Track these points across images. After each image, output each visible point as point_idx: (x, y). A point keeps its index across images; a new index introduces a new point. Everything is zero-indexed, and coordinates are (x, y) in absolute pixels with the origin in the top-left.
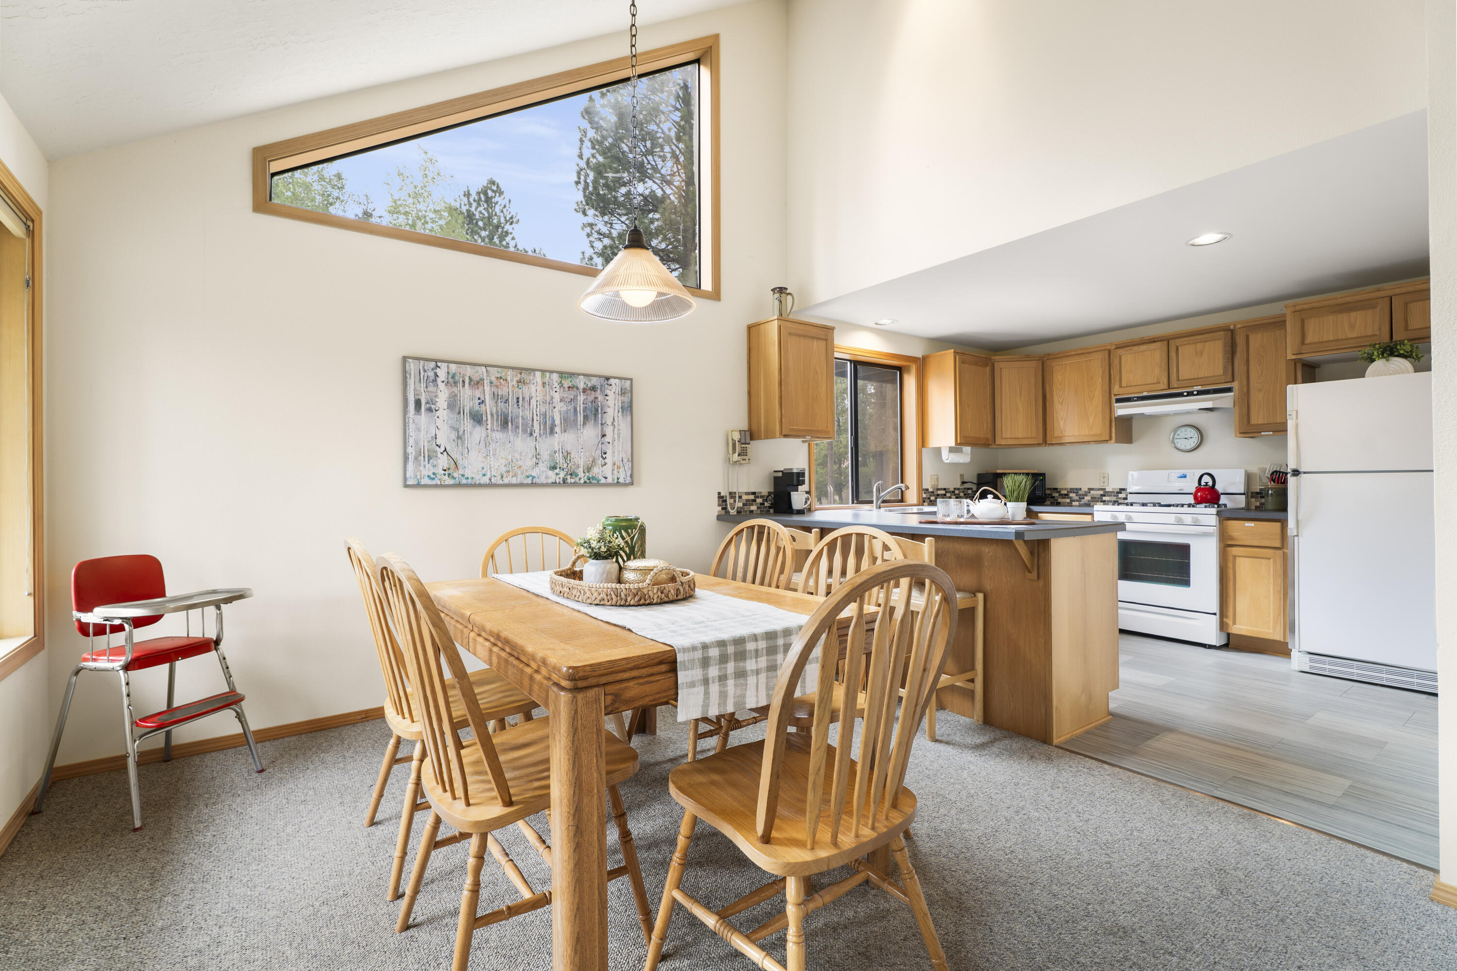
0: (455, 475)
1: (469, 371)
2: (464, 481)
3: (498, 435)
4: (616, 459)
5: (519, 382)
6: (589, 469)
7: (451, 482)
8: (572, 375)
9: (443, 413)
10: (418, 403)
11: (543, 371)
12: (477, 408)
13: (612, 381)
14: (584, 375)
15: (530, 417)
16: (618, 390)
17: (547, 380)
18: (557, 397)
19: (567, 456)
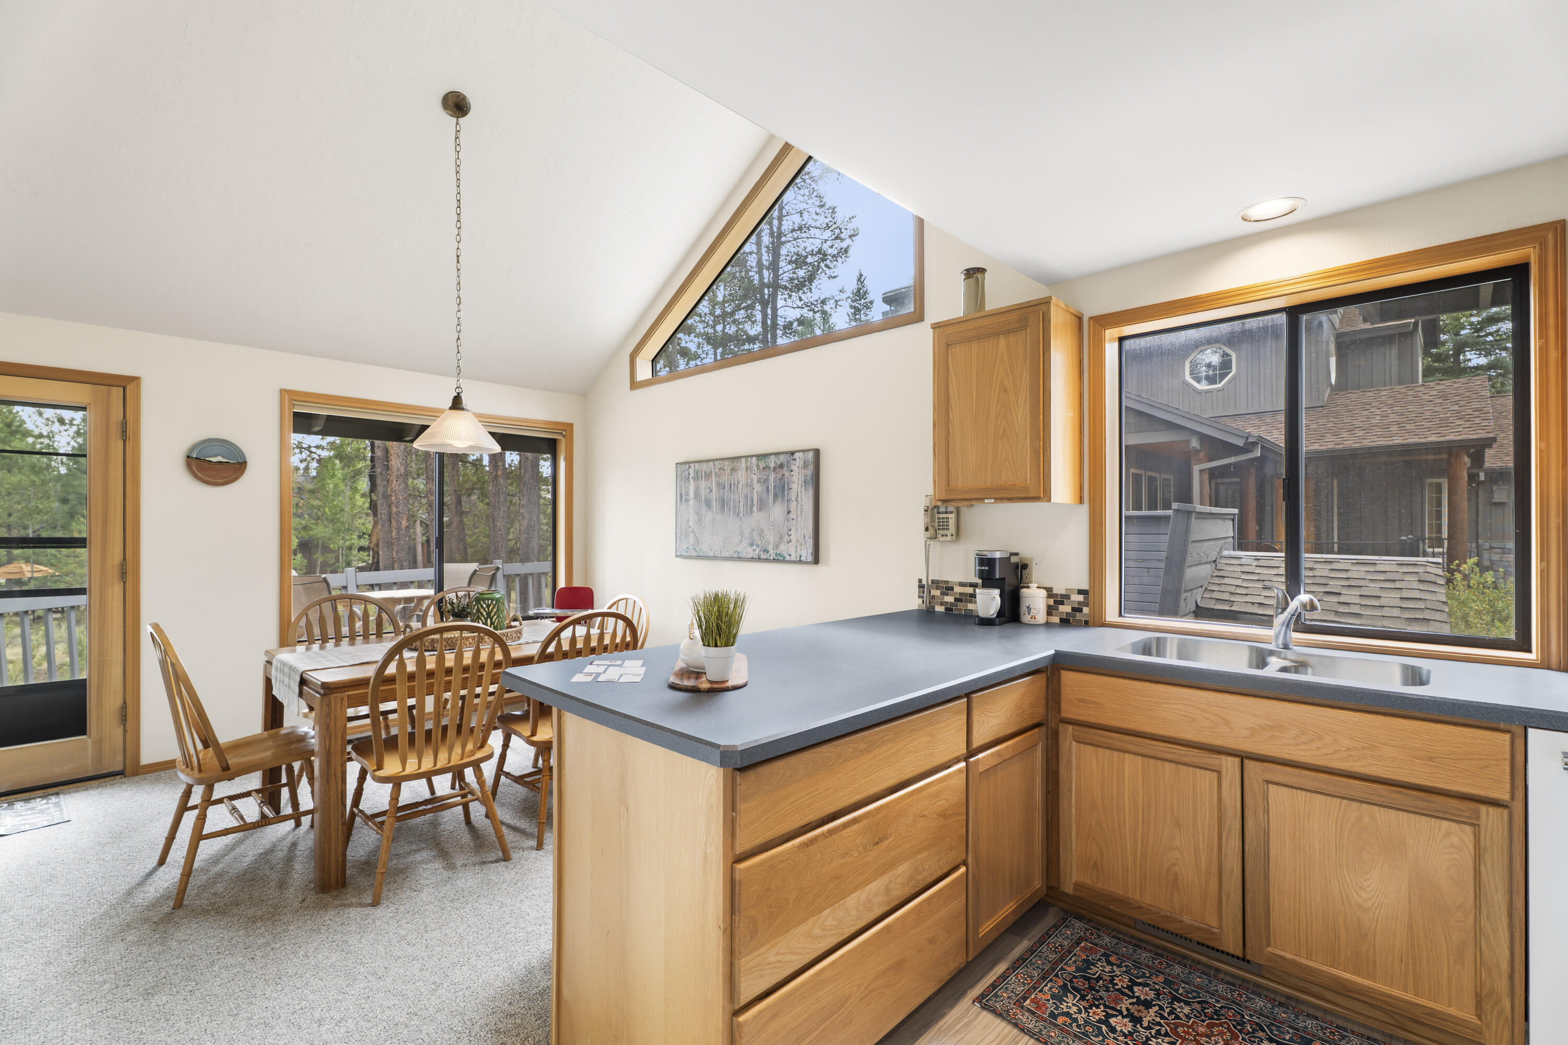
0: (697, 549)
1: (704, 467)
2: (701, 555)
3: (719, 517)
4: (798, 536)
5: (731, 470)
6: (777, 546)
7: (695, 554)
8: (765, 456)
9: (692, 502)
10: (681, 496)
11: (746, 457)
12: (708, 495)
13: (797, 455)
14: (775, 454)
15: (737, 500)
16: (802, 463)
17: (748, 465)
18: (755, 478)
19: (761, 532)
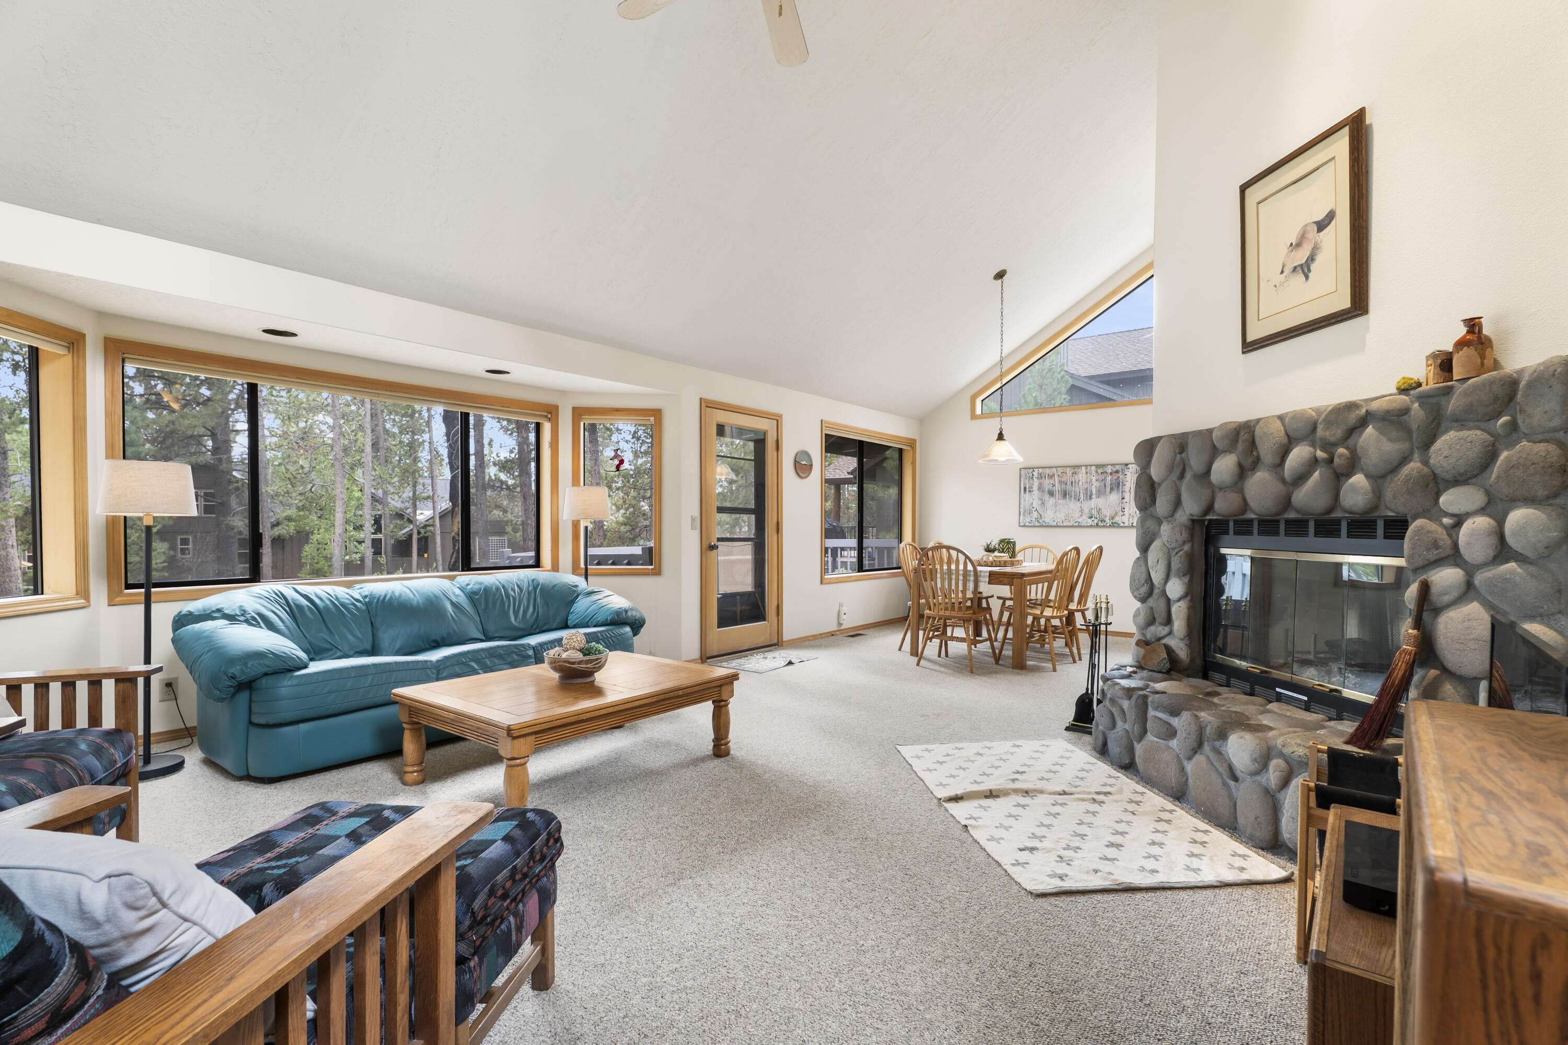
0: (1041, 521)
1: (1048, 471)
2: (1044, 525)
3: (1061, 501)
4: (1131, 512)
5: (1073, 473)
6: (1113, 518)
7: (1039, 524)
8: (1103, 466)
9: (1036, 492)
10: (1025, 489)
11: (1086, 466)
12: (1051, 488)
13: (1130, 466)
14: (1111, 465)
15: (1078, 491)
17: (1088, 470)
18: (1094, 479)
19: (1099, 511)
